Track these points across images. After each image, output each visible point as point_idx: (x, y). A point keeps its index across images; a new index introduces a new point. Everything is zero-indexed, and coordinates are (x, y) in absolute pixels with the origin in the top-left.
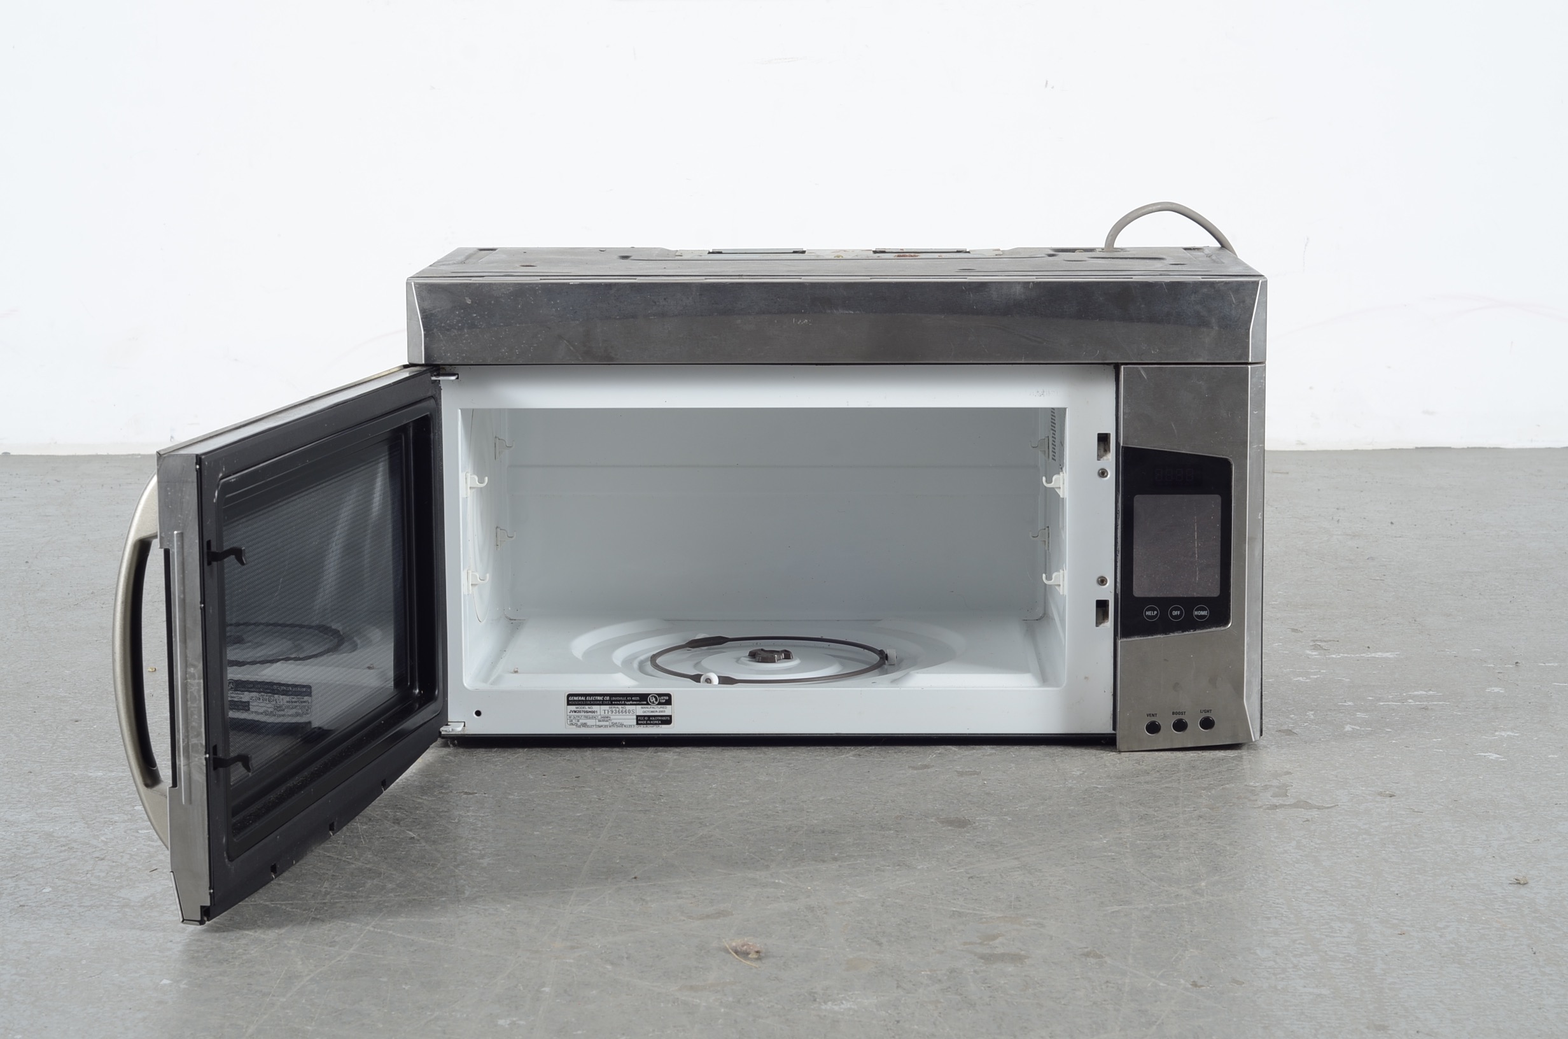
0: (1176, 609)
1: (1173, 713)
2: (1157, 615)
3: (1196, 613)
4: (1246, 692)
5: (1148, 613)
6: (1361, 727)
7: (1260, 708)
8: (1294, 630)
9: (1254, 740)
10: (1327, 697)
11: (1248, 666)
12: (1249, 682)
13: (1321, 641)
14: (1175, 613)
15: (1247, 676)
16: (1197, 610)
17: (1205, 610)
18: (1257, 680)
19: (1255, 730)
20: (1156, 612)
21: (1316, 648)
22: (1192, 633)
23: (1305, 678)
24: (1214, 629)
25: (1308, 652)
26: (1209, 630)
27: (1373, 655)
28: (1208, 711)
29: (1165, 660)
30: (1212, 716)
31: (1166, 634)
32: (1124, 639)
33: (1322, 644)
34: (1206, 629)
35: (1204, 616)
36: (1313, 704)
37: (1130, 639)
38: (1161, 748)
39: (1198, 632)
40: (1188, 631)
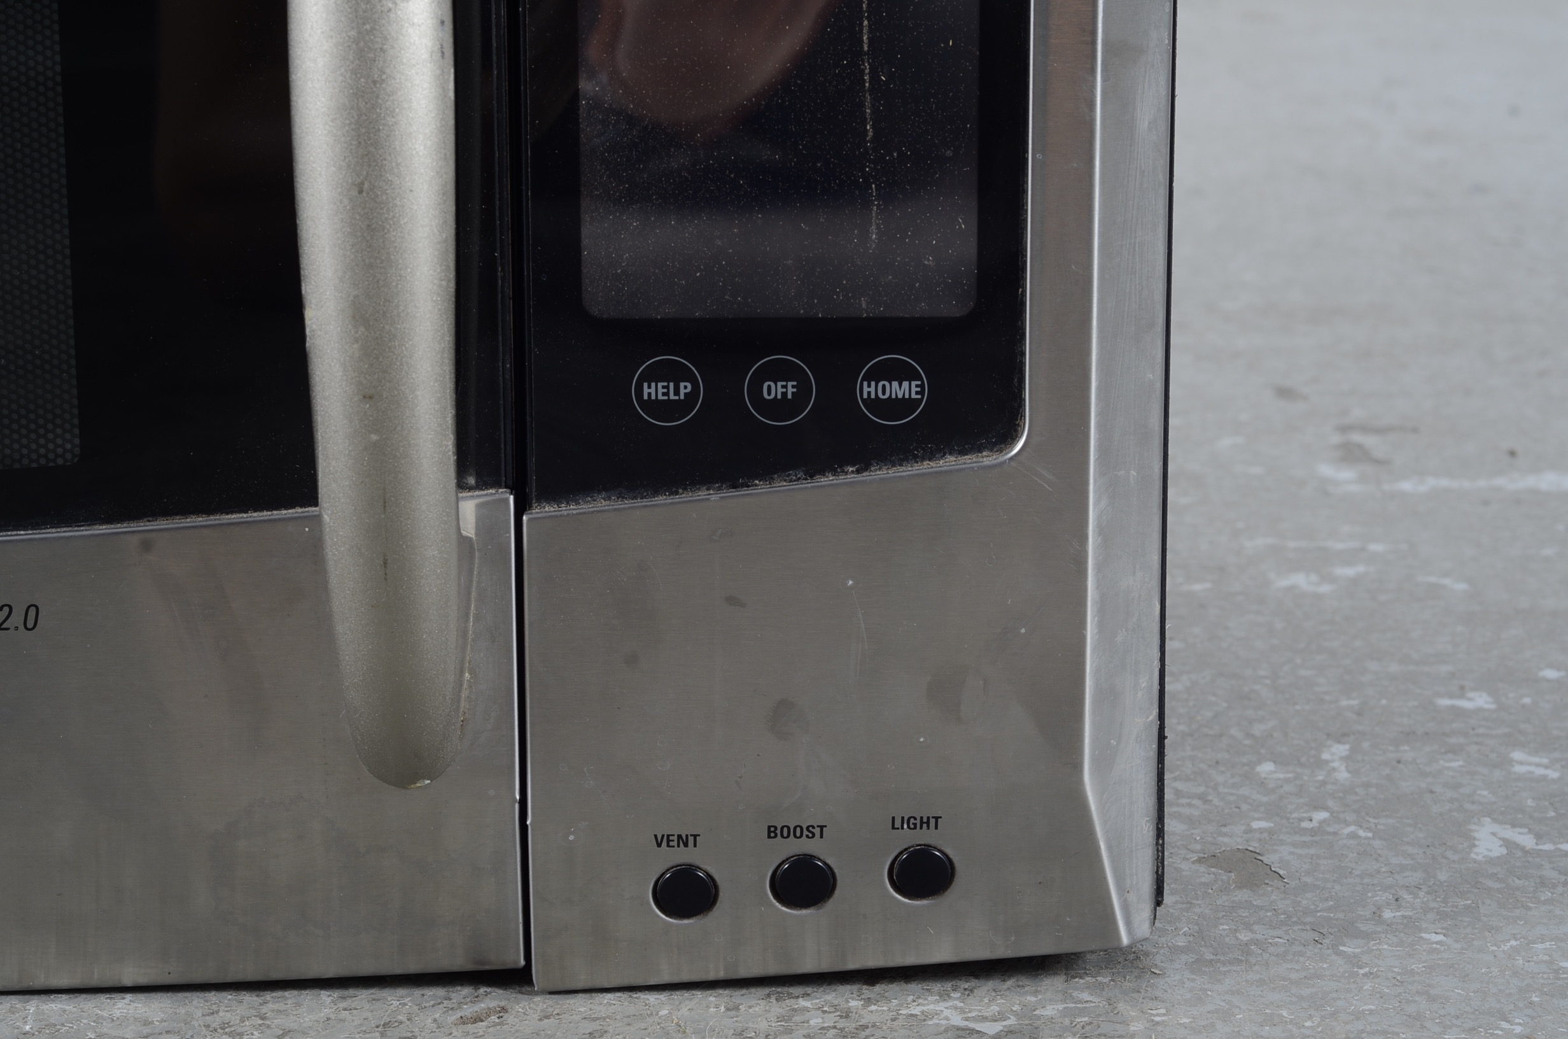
0: (779, 372)
1: (772, 832)
2: (692, 397)
3: (869, 390)
4: (1095, 740)
5: (654, 391)
6: (1539, 837)
7: (1152, 801)
8: (1285, 393)
9: (1125, 940)
10: (1394, 668)
11: (1101, 626)
12: (1109, 696)
13: (1365, 429)
14: (773, 390)
15: (1097, 671)
16: (874, 376)
17: (912, 375)
18: (1143, 684)
19: (1132, 897)
20: (685, 388)
21: (1351, 454)
22: (852, 478)
23: (1314, 578)
24: (949, 462)
25: (1326, 470)
26: (926, 467)
27: (1531, 481)
28: (925, 823)
29: (731, 600)
30: (944, 841)
31: (735, 486)
32: (549, 509)
33: (1369, 441)
34: (916, 459)
35: (907, 405)
36: (1344, 703)
37: (572, 509)
38: (721, 975)
39: (879, 474)
40: (835, 473)
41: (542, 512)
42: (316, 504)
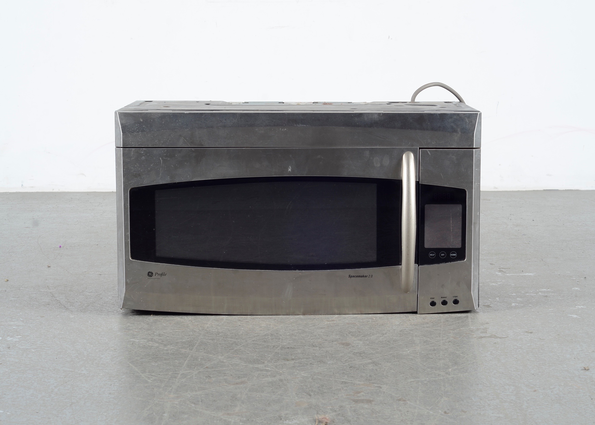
0: (443, 253)
1: (442, 298)
2: (435, 255)
3: (451, 255)
4: (472, 289)
5: (431, 255)
6: (519, 304)
7: (478, 294)
8: (491, 264)
9: (475, 309)
10: (505, 292)
11: (473, 278)
12: (474, 284)
13: (502, 268)
14: (442, 255)
15: (473, 282)
16: (452, 253)
17: (455, 253)
18: (477, 283)
19: (476, 305)
20: (434, 255)
21: (500, 271)
23: (495, 284)
24: (459, 262)
25: (497, 273)
27: (525, 274)
28: (456, 297)
29: (438, 275)
30: (458, 298)
31: (438, 264)
32: (421, 266)
33: (503, 270)
34: (456, 261)
35: (455, 256)
36: (498, 294)
37: (423, 266)
38: (437, 312)
39: (452, 263)
40: (448, 263)
41: (420, 266)
42: (401, 265)
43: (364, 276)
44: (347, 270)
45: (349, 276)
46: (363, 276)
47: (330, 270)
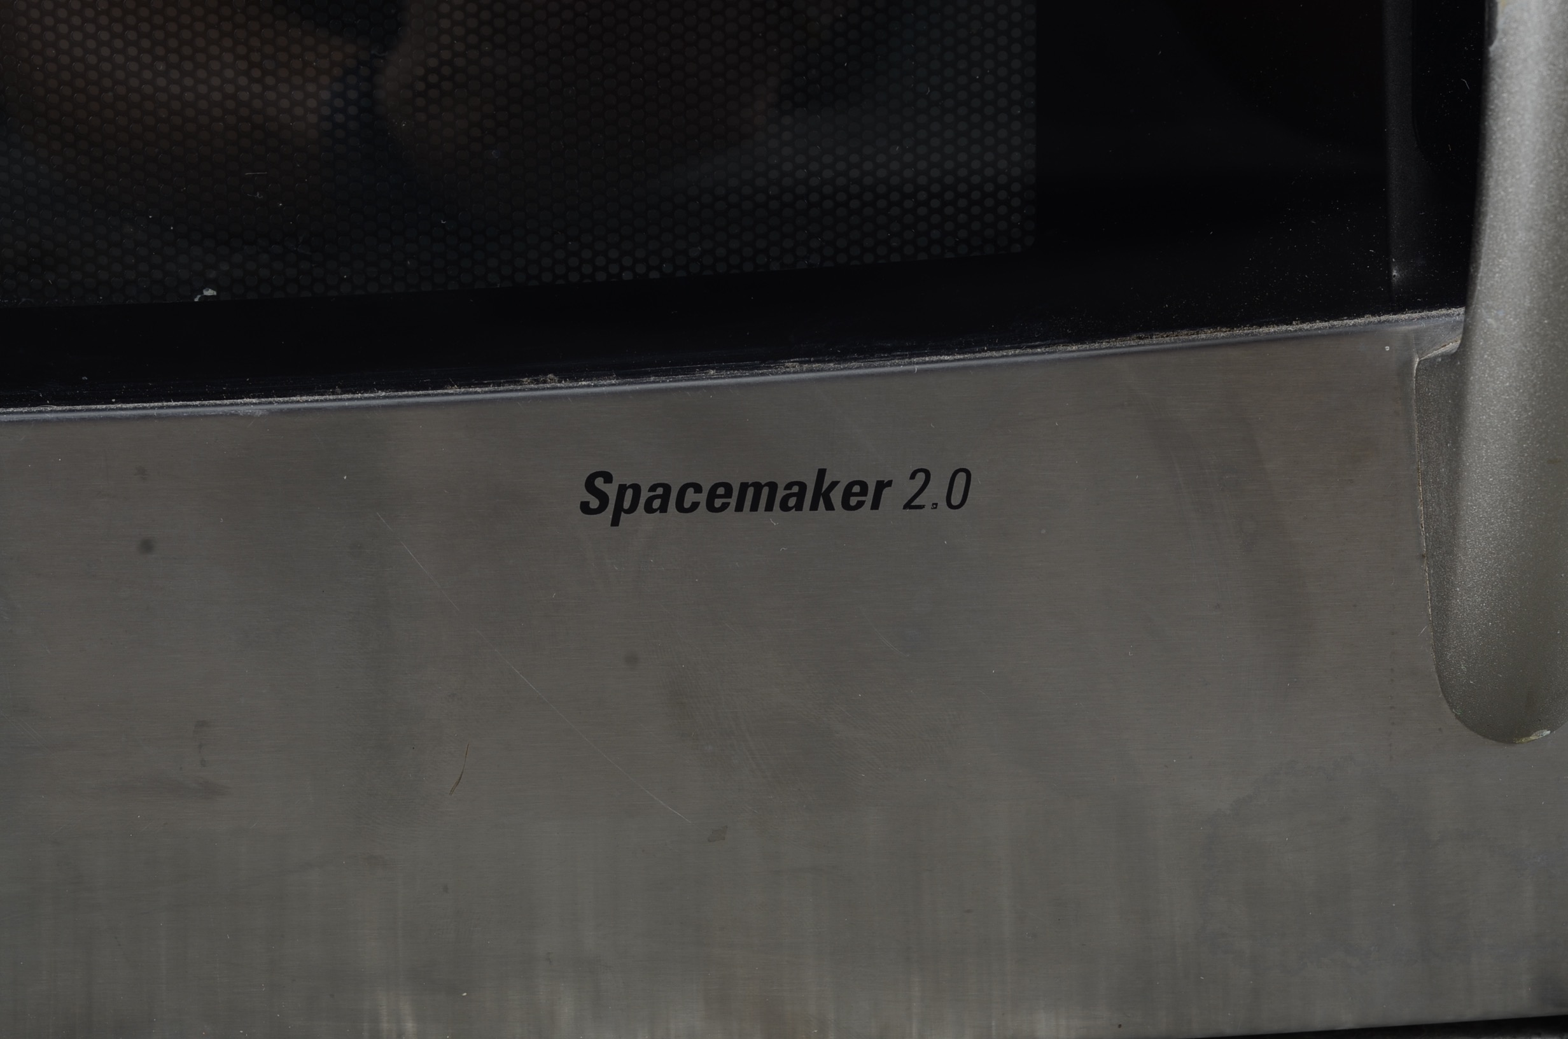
43: (836, 496)
44: (556, 388)
45: (590, 485)
46: (822, 496)
47: (278, 404)
